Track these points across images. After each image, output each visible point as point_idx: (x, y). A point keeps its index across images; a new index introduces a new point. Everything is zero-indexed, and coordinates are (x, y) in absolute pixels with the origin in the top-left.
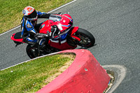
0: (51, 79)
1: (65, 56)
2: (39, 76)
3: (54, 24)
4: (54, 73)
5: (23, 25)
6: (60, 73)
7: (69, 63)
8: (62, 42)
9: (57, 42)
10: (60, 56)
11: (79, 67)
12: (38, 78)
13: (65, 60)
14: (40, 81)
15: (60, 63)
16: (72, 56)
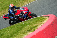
0: (39, 26)
1: (45, 17)
2: (34, 25)
4: (40, 24)
6: (43, 24)
7: (46, 20)
9: (22, 18)
10: (43, 17)
11: (50, 22)
12: (34, 26)
13: (45, 19)
14: (35, 27)
15: (43, 20)
16: (48, 17)
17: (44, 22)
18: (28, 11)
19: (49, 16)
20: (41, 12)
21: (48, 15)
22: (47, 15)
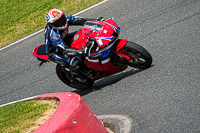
1: (45, 102)
2: (6, 131)
3: (91, 35)
4: (28, 127)
5: (48, 36)
6: (37, 127)
7: (50, 112)
8: (103, 62)
9: (96, 61)
10: (38, 102)
11: (64, 118)
13: (45, 108)
15: (38, 112)
16: (54, 102)
17: (40, 121)
18: (116, 34)
19: (58, 100)
20: (32, 83)
21: (55, 95)
22: (51, 95)
